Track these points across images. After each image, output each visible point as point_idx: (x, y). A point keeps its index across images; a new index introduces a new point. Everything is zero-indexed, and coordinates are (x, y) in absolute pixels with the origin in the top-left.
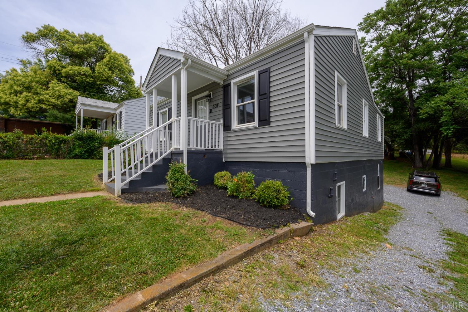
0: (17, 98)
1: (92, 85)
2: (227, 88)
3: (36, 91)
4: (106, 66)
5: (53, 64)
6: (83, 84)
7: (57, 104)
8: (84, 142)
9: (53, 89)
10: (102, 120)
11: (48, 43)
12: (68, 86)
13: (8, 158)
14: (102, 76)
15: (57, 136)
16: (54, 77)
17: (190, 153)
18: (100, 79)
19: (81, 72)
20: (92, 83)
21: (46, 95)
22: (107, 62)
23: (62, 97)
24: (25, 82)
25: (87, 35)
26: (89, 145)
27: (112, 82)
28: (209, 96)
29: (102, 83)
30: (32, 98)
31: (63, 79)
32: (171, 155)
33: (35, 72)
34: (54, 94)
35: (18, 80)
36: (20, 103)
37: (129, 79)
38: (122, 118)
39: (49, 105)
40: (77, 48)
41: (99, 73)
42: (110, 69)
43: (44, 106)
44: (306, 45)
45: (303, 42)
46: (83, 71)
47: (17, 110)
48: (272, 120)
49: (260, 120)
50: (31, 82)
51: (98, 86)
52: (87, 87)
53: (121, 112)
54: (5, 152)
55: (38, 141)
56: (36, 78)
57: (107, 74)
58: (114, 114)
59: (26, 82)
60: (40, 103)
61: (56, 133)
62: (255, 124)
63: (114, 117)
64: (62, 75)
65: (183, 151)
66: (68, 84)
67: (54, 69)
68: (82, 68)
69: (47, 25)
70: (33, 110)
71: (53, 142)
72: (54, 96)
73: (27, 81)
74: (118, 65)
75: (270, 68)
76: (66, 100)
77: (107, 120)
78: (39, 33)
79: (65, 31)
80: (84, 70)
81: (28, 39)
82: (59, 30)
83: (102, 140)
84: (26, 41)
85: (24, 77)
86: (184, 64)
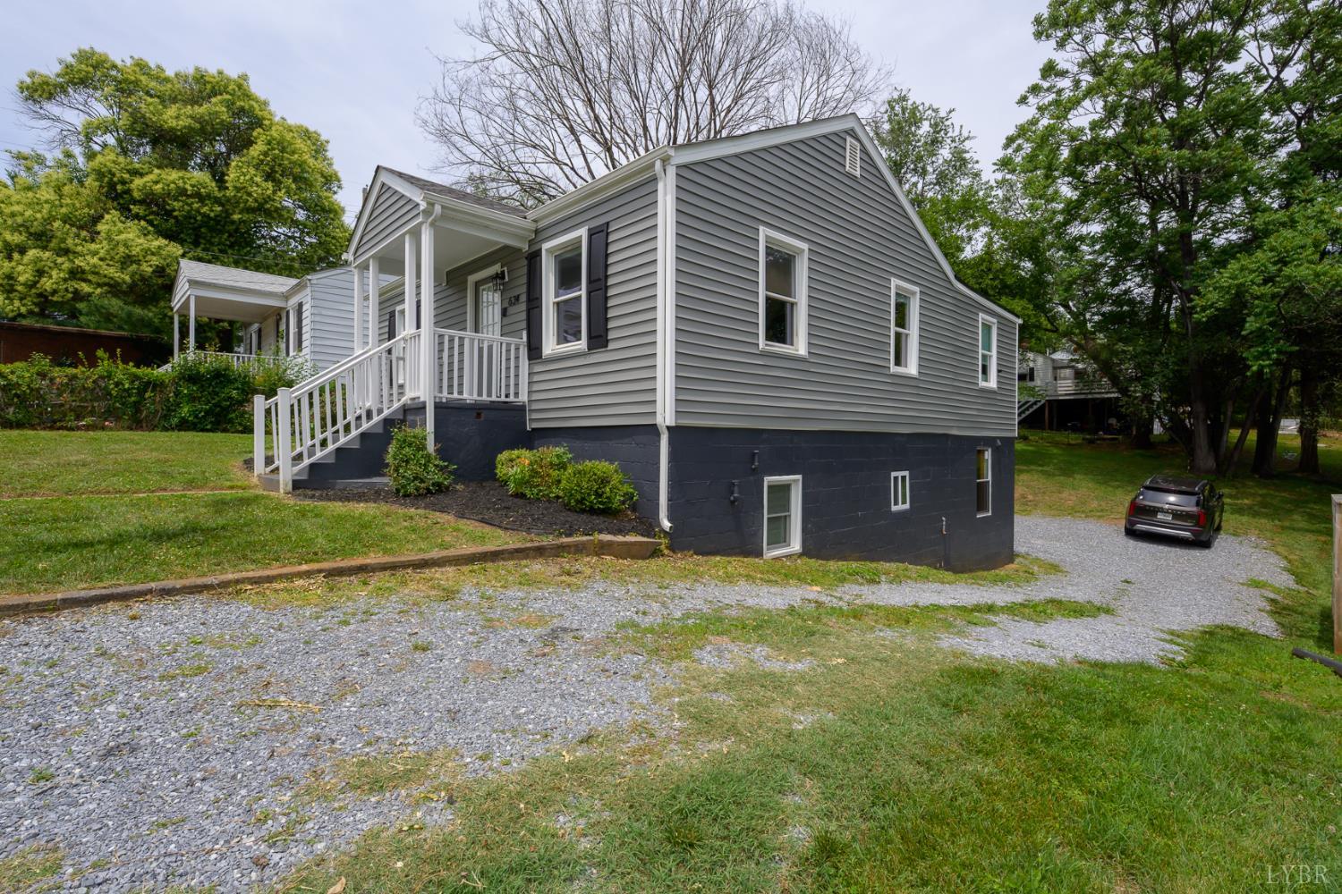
0: (13, 264)
1: (218, 222)
2: (534, 258)
3: (62, 245)
4: (257, 167)
5: (108, 164)
6: (192, 221)
7: (120, 281)
8: (202, 386)
9: (110, 239)
10: (246, 325)
11: (93, 102)
12: (150, 228)
13: (19, 425)
14: (245, 197)
15: (134, 370)
16: (110, 204)
17: (441, 408)
18: (242, 205)
19: (188, 187)
20: (216, 216)
21: (91, 256)
22: (261, 157)
23: (135, 262)
24: (32, 218)
25: (202, 76)
26: (217, 394)
27: (275, 215)
28: (500, 276)
29: (246, 217)
30: (52, 265)
31: (135, 209)
32: (402, 412)
33: (58, 189)
34: (112, 253)
35: (13, 215)
36: (22, 279)
37: (327, 204)
38: (304, 323)
39: (99, 285)
40: (175, 117)
41: (238, 189)
42: (269, 177)
43: (86, 288)
44: (660, 186)
45: (654, 179)
46: (191, 185)
47: (12, 300)
48: (611, 335)
49: (590, 337)
50: (50, 219)
51: (234, 227)
52: (203, 230)
53: (301, 305)
54: (11, 410)
55: (89, 384)
56: (62, 206)
57: (260, 191)
58: (282, 309)
59: (36, 220)
60: (75, 278)
61: (131, 364)
62: (582, 345)
63: (281, 319)
64: (131, 195)
65: (424, 403)
66: (150, 223)
67: (111, 179)
68: (188, 175)
69: (87, 48)
70: (55, 299)
71: (127, 386)
72: (112, 259)
73: (39, 216)
74: (294, 163)
75: (608, 223)
76: (147, 269)
77: (263, 326)
78: (67, 74)
79: (138, 65)
80: (193, 182)
81: (36, 90)
82: (119, 63)
83: (249, 382)
84: (30, 98)
85: (29, 205)
86: (426, 213)
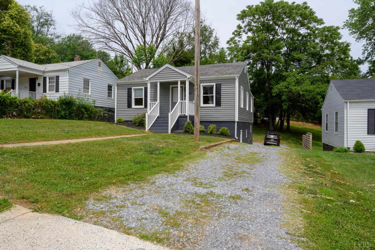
38: (61, 83)
48: (222, 104)
49: (216, 104)
53: (57, 77)
58: (41, 76)
75: (221, 84)
86: (189, 78)
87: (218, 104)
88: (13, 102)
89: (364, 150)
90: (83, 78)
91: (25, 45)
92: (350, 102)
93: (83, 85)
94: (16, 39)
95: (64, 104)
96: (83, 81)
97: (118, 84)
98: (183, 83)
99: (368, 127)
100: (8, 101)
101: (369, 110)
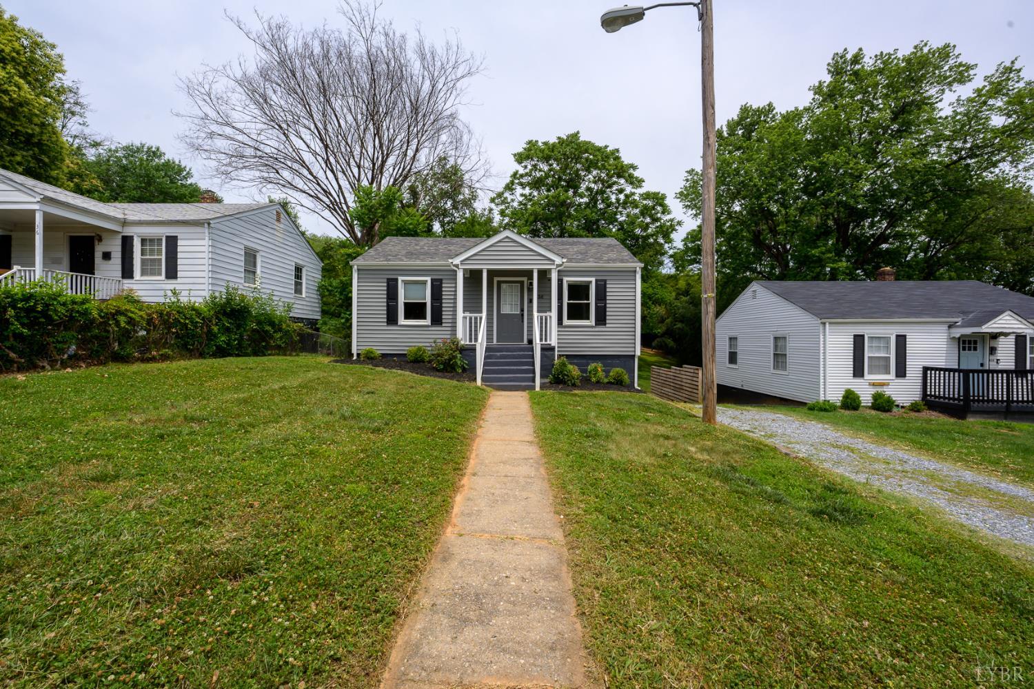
28: (528, 284)
48: (608, 321)
49: (597, 321)
62: (592, 323)
75: (606, 280)
86: (558, 266)
87: (601, 319)
88: (78, 312)
89: (860, 402)
90: (243, 247)
91: (39, 144)
92: (830, 323)
93: (243, 264)
94: (13, 122)
95: (225, 314)
96: (243, 253)
97: (360, 268)
98: (544, 275)
99: (854, 365)
100: (61, 309)
101: (855, 336)
